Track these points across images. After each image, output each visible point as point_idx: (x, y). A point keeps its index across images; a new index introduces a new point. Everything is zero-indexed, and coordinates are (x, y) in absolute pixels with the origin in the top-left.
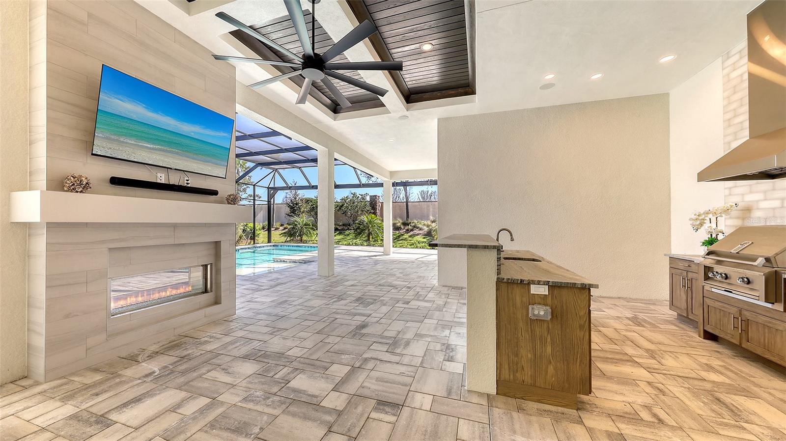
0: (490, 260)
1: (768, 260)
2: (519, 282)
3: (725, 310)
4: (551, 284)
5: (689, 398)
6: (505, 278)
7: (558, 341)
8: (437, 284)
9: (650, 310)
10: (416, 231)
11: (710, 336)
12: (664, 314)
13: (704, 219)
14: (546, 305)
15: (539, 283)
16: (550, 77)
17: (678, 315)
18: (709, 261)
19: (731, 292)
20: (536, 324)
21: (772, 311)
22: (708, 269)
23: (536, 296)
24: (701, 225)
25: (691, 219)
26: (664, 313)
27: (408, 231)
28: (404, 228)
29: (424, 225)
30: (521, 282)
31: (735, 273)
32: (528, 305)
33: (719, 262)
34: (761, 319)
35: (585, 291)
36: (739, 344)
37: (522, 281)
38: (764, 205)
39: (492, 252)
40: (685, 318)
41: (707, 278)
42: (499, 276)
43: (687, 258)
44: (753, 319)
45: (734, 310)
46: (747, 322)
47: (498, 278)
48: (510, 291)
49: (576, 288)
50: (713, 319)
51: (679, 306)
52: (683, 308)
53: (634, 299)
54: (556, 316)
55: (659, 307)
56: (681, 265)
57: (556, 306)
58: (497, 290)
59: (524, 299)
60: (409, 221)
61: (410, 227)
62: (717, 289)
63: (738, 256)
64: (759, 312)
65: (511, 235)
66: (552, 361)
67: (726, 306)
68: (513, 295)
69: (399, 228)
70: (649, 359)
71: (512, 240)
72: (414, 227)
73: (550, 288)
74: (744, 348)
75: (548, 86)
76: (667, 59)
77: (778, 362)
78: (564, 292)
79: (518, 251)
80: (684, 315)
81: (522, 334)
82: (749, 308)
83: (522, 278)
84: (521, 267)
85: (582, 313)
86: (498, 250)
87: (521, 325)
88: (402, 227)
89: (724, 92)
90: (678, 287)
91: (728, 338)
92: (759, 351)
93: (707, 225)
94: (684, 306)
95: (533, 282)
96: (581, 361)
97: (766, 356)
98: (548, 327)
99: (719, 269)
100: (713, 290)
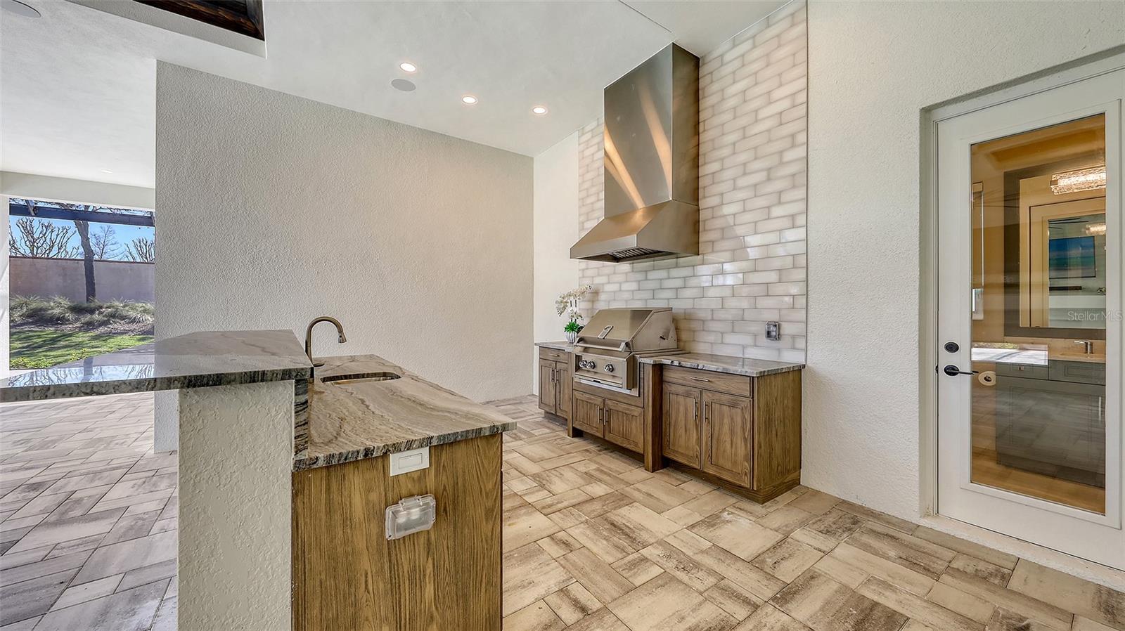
0: (274, 413)
1: (627, 344)
2: (361, 457)
3: (592, 402)
4: (435, 442)
5: (592, 540)
6: (321, 456)
7: (447, 562)
8: (152, 452)
9: (520, 412)
10: (117, 326)
11: (577, 433)
12: (533, 415)
13: (567, 302)
14: (423, 494)
15: (409, 446)
16: (408, 68)
17: (546, 412)
18: (578, 350)
19: (599, 382)
20: (402, 547)
21: (629, 397)
22: (578, 358)
23: (402, 480)
24: (565, 308)
25: (557, 302)
26: (532, 413)
27: (90, 325)
28: (77, 320)
29: (145, 311)
30: (366, 455)
31: (602, 360)
32: (383, 506)
33: (586, 349)
34: (621, 407)
35: (495, 440)
36: (602, 437)
37: (368, 452)
38: (609, 288)
39: (281, 389)
40: (553, 416)
41: (578, 368)
42: (300, 457)
43: (557, 346)
44: (614, 408)
45: (599, 401)
46: (609, 411)
47: (298, 463)
48: (334, 487)
49: (481, 438)
50: (581, 413)
51: (548, 403)
52: (551, 405)
53: (502, 401)
54: (445, 510)
55: (526, 406)
56: (551, 355)
57: (445, 486)
58: (295, 495)
59: (374, 496)
60: (97, 302)
61: (96, 316)
62: (585, 379)
63: (603, 342)
64: (619, 399)
65: (340, 331)
66: (435, 614)
67: (592, 397)
68: (346, 493)
69: (58, 319)
70: (540, 490)
71: (342, 339)
72: (113, 316)
73: (433, 451)
74: (607, 441)
75: (403, 84)
76: (539, 110)
77: (634, 449)
78: (460, 452)
79: (353, 359)
80: (552, 412)
81: (366, 585)
82: (612, 397)
83: (369, 444)
84: (363, 402)
85: (490, 486)
86: (298, 382)
87: (366, 563)
88: (69, 316)
89: (580, 168)
90: (547, 382)
91: (593, 432)
92: (619, 441)
93: (569, 309)
94: (552, 402)
95: (397, 448)
96: (488, 583)
97: (624, 445)
98: (429, 540)
99: (587, 357)
100: (582, 381)
